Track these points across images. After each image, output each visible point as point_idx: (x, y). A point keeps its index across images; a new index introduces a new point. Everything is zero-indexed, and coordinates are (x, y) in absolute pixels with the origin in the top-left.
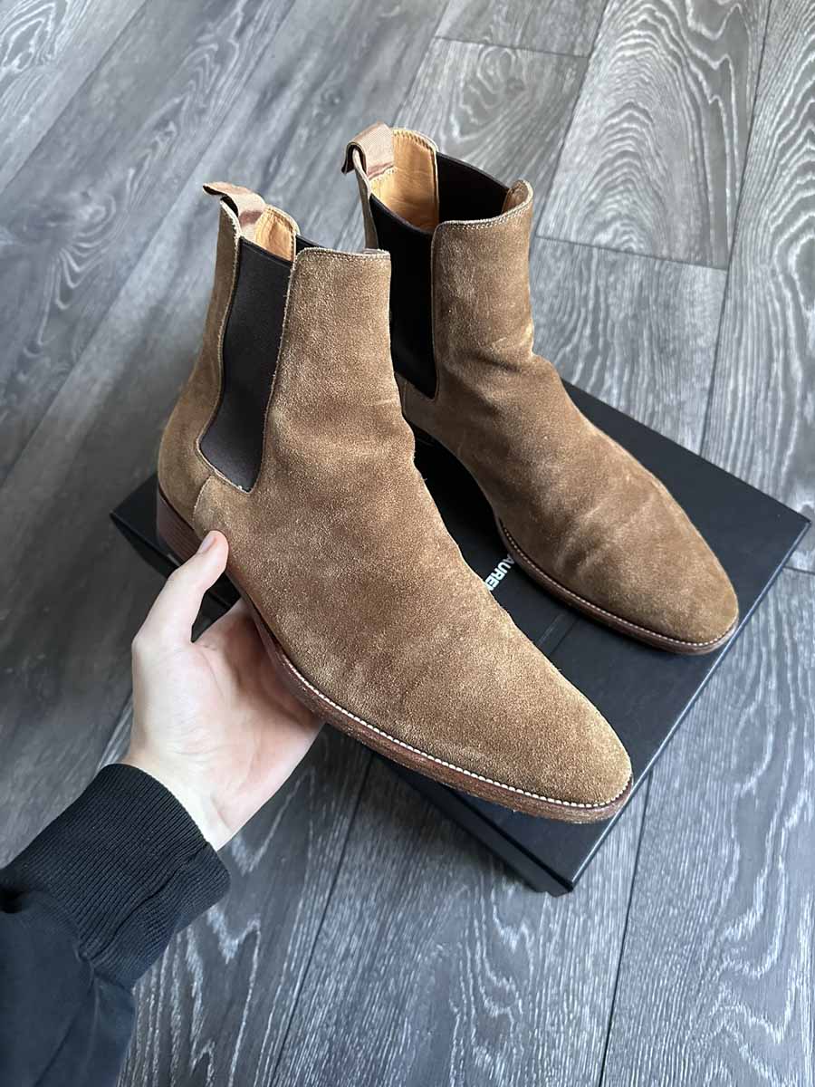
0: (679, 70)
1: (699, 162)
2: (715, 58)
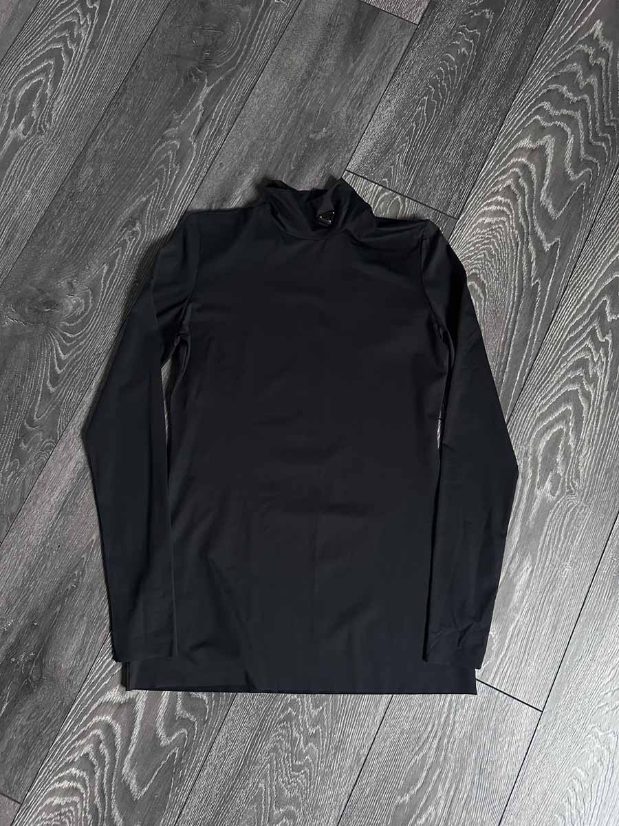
0: (519, 248)
1: (507, 344)
2: (549, 240)
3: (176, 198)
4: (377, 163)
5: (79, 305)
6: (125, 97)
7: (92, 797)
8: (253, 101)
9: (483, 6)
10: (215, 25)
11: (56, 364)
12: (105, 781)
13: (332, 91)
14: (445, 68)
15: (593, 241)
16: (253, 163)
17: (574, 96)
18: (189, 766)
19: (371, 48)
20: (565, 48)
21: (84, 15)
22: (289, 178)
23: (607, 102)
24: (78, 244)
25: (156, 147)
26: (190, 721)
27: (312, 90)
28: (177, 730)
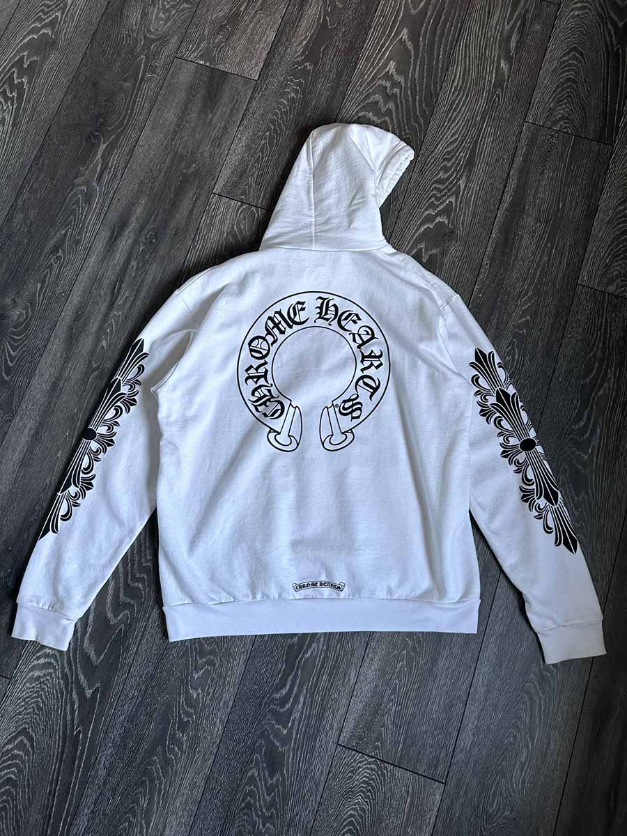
3: (87, 230)
4: (235, 185)
5: (22, 314)
6: (42, 159)
7: (63, 668)
8: (139, 151)
9: (304, 61)
10: (105, 98)
11: (8, 359)
12: (71, 655)
13: (197, 136)
14: (280, 110)
15: (400, 223)
16: (142, 196)
17: (378, 119)
18: (133, 637)
19: (223, 102)
20: (368, 84)
21: (6, 102)
22: (171, 204)
23: (403, 120)
24: (17, 270)
25: (70, 193)
26: (131, 604)
27: (181, 138)
28: (122, 611)
